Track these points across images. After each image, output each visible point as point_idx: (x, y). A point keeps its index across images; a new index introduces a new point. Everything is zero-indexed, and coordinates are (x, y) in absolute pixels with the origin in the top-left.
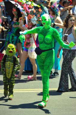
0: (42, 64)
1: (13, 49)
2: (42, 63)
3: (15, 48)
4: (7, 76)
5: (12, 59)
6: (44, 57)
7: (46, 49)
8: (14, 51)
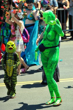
0: (46, 62)
1: (12, 45)
2: (45, 60)
3: (14, 45)
4: (8, 74)
5: (13, 57)
6: (47, 54)
7: (49, 46)
8: (14, 47)
